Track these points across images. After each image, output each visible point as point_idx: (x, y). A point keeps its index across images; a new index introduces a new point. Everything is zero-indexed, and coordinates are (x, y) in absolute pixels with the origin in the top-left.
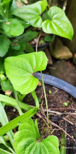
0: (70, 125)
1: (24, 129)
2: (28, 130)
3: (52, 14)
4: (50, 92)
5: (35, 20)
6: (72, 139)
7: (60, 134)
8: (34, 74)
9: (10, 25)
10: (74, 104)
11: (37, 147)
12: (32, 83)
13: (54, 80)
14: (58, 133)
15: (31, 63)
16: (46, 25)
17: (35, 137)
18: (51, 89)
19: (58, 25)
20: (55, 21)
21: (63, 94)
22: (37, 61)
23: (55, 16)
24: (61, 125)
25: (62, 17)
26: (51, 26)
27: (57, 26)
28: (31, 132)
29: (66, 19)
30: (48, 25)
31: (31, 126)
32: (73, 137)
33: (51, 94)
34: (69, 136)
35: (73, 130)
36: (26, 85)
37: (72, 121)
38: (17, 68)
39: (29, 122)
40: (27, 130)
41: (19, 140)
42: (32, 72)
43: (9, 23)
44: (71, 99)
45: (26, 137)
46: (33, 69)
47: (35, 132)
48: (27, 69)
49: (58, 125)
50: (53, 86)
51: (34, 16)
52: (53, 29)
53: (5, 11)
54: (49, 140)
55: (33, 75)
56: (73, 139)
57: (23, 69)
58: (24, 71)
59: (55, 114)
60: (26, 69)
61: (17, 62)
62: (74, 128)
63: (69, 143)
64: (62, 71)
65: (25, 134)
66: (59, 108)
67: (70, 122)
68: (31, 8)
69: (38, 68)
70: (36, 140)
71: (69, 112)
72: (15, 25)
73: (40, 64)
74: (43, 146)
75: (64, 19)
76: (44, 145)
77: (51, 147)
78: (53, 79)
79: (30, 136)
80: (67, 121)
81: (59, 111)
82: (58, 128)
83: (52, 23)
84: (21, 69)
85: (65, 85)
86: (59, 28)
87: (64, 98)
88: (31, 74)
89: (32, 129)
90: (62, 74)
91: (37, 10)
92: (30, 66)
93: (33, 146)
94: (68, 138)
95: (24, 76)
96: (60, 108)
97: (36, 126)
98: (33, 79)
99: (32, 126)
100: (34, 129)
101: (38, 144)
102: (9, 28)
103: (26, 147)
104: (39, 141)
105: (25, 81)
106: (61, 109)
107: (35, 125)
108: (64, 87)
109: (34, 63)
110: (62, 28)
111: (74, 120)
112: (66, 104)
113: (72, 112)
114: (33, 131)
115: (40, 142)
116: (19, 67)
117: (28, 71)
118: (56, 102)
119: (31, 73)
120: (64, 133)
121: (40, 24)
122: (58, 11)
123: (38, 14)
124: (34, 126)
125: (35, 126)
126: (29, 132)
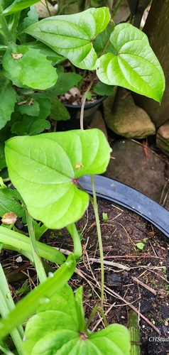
0: (149, 294)
1: (51, 309)
2: (60, 312)
3: (119, 40)
4: (105, 216)
5: (79, 52)
6: (151, 327)
7: (126, 316)
8: (77, 180)
9: (21, 60)
10: (159, 246)
11: (78, 351)
12: (73, 204)
13: (114, 189)
14: (122, 315)
15: (70, 154)
16: (105, 65)
17: (75, 329)
18: (106, 210)
19: (132, 66)
20: (125, 56)
21: (135, 222)
22: (86, 150)
23: (126, 46)
24: (129, 294)
25: (142, 48)
26: (116, 68)
27: (130, 69)
28: (67, 317)
29: (149, 53)
30: (110, 65)
31: (66, 303)
32: (154, 322)
33: (106, 222)
34: (146, 319)
35: (155, 306)
36: (57, 205)
37: (153, 285)
38: (37, 163)
39: (63, 294)
40: (57, 311)
41: (38, 336)
42: (73, 175)
43: (20, 56)
44: (153, 233)
45: (53, 328)
46: (75, 169)
47: (75, 317)
48: (61, 167)
49: (122, 295)
50: (112, 202)
51: (77, 42)
52: (122, 76)
53: (10, 27)
54: (108, 336)
55: (74, 183)
56: (155, 327)
57: (50, 167)
58: (54, 172)
59: (116, 268)
60: (59, 169)
61: (36, 150)
62: (157, 303)
63: (145, 337)
64: (131, 165)
65: (53, 321)
66: (124, 254)
67: (148, 288)
68: (70, 23)
69: (86, 168)
70: (77, 334)
71: (146, 265)
72: (34, 63)
73: (92, 159)
74: (93, 348)
75: (145, 53)
76: (95, 347)
77: (111, 351)
78: (112, 185)
79: (63, 325)
80: (143, 285)
81: (125, 263)
82: (121, 302)
83: (119, 61)
84: (45, 167)
85: (138, 201)
86: (135, 75)
87: (136, 231)
88: (71, 180)
89: (68, 310)
90: (130, 170)
91: (85, 29)
92: (69, 161)
93: (71, 348)
94: (144, 326)
95: (54, 183)
96: (127, 256)
97: (79, 303)
98: (74, 192)
99: (69, 303)
100: (74, 310)
101: (81, 344)
102: (19, 68)
103: (54, 351)
104: (82, 336)
105: (56, 197)
106: (129, 258)
107: (77, 300)
108: (136, 207)
109: (79, 156)
110: (140, 74)
111: (158, 284)
112: (140, 246)
113: (153, 265)
114: (71, 314)
115: (87, 340)
116: (41, 163)
117: (63, 172)
118: (117, 240)
119: (70, 178)
120: (134, 313)
121: (91, 60)
122: (133, 35)
123: (86, 38)
124: (73, 303)
125: (76, 303)
126: (61, 316)
